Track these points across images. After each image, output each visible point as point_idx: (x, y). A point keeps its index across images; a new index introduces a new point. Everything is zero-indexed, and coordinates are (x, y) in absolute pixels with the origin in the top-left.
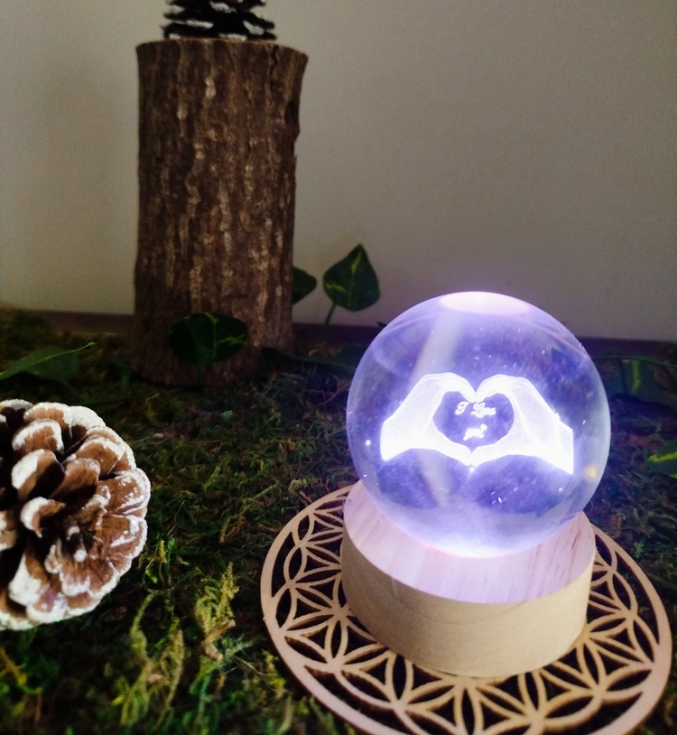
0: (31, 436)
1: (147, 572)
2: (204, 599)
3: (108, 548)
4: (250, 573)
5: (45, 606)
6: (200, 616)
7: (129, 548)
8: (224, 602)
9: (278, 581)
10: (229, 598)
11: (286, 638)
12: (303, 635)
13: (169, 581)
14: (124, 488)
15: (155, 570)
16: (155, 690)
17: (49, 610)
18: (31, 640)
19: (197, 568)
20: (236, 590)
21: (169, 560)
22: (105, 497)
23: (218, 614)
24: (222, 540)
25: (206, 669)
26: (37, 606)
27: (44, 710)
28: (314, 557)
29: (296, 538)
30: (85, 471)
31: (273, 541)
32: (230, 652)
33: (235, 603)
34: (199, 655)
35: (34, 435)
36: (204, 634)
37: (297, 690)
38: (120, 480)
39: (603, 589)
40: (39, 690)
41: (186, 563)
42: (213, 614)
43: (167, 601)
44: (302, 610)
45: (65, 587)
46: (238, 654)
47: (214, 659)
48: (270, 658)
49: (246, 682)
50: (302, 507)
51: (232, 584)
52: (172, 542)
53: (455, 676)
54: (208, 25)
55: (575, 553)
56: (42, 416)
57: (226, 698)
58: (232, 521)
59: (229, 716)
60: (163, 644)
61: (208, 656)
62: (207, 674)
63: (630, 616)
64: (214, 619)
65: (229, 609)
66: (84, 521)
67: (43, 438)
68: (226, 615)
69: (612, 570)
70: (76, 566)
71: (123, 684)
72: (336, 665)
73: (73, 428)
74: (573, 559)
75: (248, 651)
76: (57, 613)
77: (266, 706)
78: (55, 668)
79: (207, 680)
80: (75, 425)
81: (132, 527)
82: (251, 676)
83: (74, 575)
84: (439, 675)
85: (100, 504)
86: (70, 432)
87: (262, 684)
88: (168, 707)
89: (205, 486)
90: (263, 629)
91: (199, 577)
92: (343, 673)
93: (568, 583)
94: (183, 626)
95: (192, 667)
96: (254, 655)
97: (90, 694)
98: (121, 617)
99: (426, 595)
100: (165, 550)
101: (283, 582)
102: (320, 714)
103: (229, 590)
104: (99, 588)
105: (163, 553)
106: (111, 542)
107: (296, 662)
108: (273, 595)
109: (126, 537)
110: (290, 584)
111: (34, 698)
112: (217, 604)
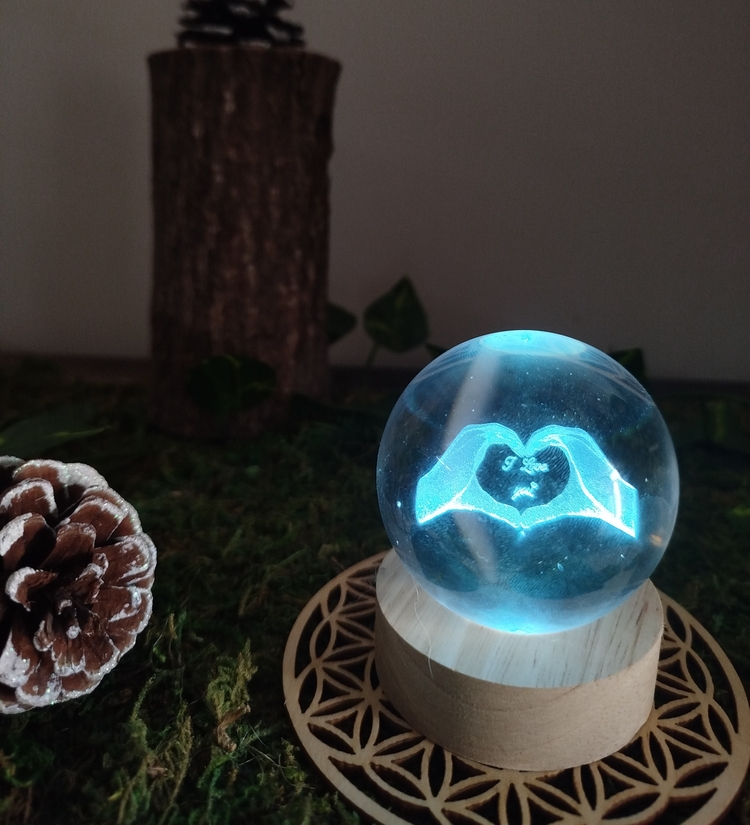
0: (19, 497)
1: (154, 649)
2: (217, 681)
3: (105, 624)
4: (273, 650)
5: (36, 689)
6: (212, 701)
7: (132, 624)
8: (240, 683)
9: (302, 660)
10: (245, 680)
11: (309, 725)
12: (329, 722)
13: (179, 660)
14: (126, 555)
15: (164, 648)
16: (159, 783)
17: (41, 693)
18: (24, 726)
19: (212, 645)
20: (255, 670)
21: (180, 635)
22: (102, 566)
23: (233, 697)
24: (241, 612)
25: (217, 760)
26: (27, 688)
27: (35, 805)
28: (345, 632)
29: (325, 610)
30: (79, 537)
31: (299, 613)
32: (245, 741)
33: (253, 686)
34: (210, 745)
35: (22, 496)
36: (217, 720)
37: (320, 785)
38: (121, 546)
39: (675, 669)
40: (29, 783)
41: (201, 639)
42: (226, 697)
43: (177, 683)
44: (329, 693)
45: (57, 667)
46: (255, 743)
47: (227, 749)
48: (290, 747)
49: (262, 776)
50: (333, 575)
51: (249, 663)
52: (183, 616)
53: (501, 769)
54: (225, 31)
55: (639, 629)
56: (34, 474)
57: (239, 794)
58: (254, 592)
59: (242, 814)
60: (168, 732)
61: (220, 746)
62: (218, 767)
63: (705, 700)
64: (228, 703)
65: (245, 691)
66: (79, 593)
67: (34, 500)
68: (242, 698)
69: (686, 647)
70: (70, 643)
71: (123, 778)
72: (363, 757)
73: (69, 487)
74: (637, 636)
75: (266, 740)
76: (50, 697)
77: (283, 804)
78: (49, 758)
79: (217, 773)
80: (72, 484)
81: (133, 600)
82: (268, 769)
83: (67, 653)
84: (483, 769)
85: (96, 574)
86: (67, 492)
87: (280, 778)
88: (172, 804)
89: (225, 552)
90: (284, 715)
91: (214, 655)
92: (373, 766)
93: (630, 664)
94: (192, 712)
95: (200, 759)
96: (273, 744)
97: (87, 787)
98: (125, 701)
99: (466, 679)
100: (175, 624)
101: (308, 661)
102: (344, 813)
103: (246, 671)
104: (98, 668)
105: (173, 628)
106: (110, 617)
107: (320, 754)
108: (296, 676)
109: (128, 610)
110: (317, 664)
111: (24, 791)
112: (232, 687)
